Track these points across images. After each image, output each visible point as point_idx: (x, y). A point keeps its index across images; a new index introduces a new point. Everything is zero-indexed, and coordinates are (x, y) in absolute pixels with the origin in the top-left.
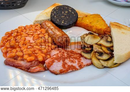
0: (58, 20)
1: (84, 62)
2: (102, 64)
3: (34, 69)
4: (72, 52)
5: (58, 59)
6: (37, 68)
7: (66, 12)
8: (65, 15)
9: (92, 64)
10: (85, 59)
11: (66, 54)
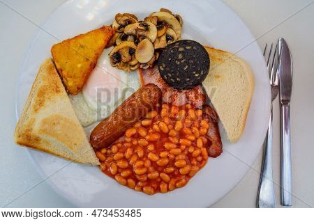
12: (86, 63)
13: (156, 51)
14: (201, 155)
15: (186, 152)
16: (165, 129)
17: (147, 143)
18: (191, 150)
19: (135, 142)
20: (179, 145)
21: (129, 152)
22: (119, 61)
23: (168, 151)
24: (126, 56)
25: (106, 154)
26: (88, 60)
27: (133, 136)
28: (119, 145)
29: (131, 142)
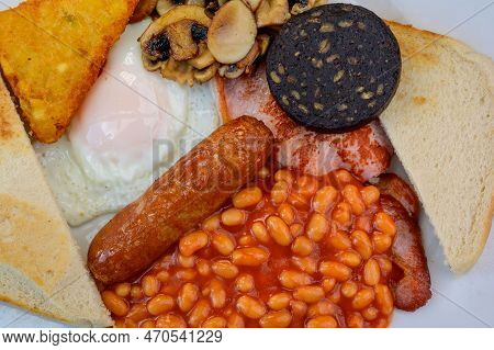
12: (81, 61)
13: (262, 31)
14: (375, 303)
15: (336, 297)
16: (284, 236)
17: (234, 270)
18: (349, 290)
19: (204, 269)
20: (317, 278)
21: (189, 292)
22: (166, 59)
23: (290, 291)
24: (182, 45)
25: (128, 298)
26: (84, 53)
27: (198, 253)
28: (164, 275)
29: (195, 268)
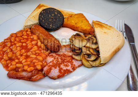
0: (47, 24)
1: (76, 64)
2: (91, 65)
3: (36, 78)
4: (64, 55)
5: (55, 66)
6: (37, 77)
7: (53, 15)
8: (52, 18)
9: (82, 64)
10: (77, 61)
11: (60, 60)
